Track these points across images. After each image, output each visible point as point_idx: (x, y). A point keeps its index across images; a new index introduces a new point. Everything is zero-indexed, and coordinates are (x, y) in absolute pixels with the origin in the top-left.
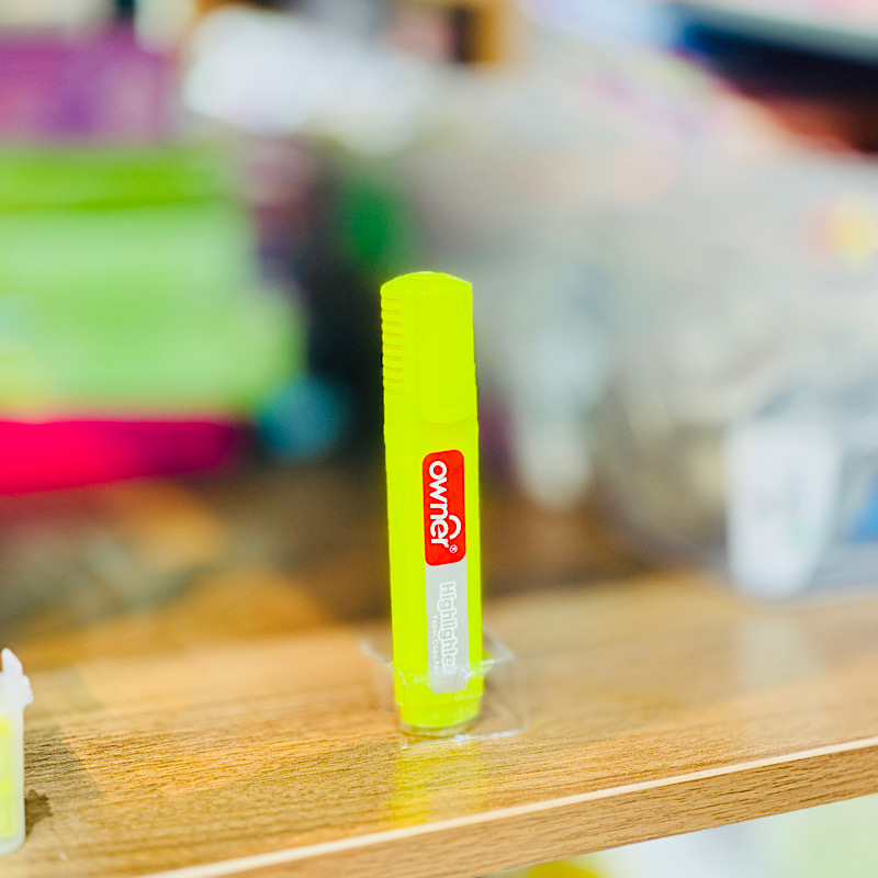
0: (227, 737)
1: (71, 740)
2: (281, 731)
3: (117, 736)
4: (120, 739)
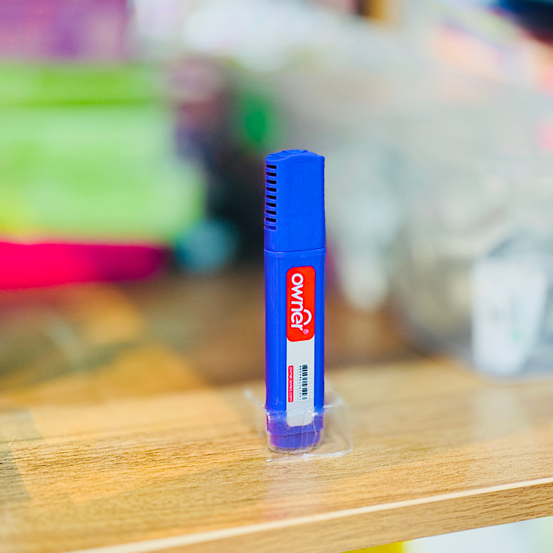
1: (16, 461)
4: (49, 461)
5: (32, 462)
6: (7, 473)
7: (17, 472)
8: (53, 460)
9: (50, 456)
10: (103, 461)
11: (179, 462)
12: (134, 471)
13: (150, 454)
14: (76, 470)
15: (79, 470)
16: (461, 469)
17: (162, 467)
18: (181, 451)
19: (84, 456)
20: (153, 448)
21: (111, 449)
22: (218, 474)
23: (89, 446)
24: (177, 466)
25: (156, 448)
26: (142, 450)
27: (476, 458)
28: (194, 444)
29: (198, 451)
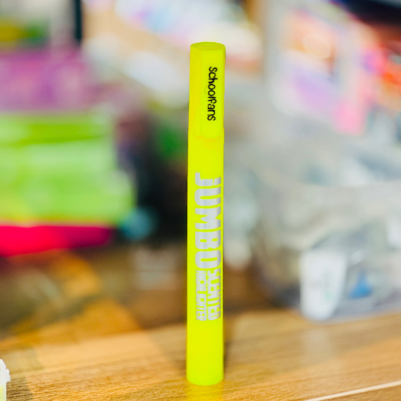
0: (91, 384)
1: (29, 384)
2: (112, 382)
3: (47, 383)
4: (48, 384)
6: (24, 393)
10: (80, 384)
14: (65, 391)
17: (115, 388)
27: (302, 379)
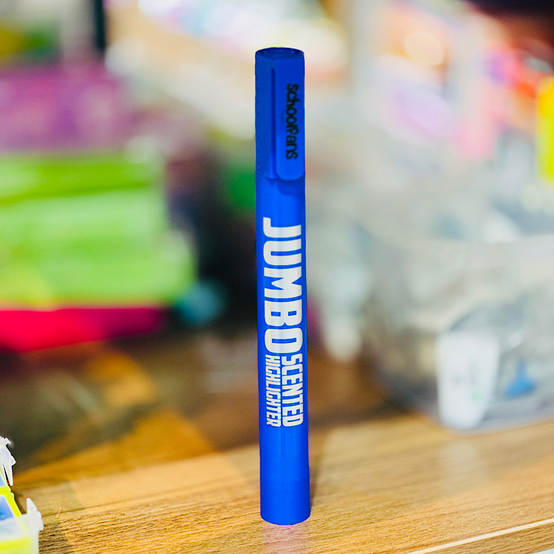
1: (66, 532)
3: (91, 529)
5: (79, 533)
7: (67, 543)
8: (96, 530)
9: (93, 526)
10: (137, 529)
11: (200, 527)
12: (164, 538)
13: (175, 520)
14: (117, 539)
15: (119, 539)
16: (434, 524)
17: (187, 533)
18: (201, 515)
19: (121, 525)
20: (177, 515)
21: (143, 517)
22: (234, 538)
23: (124, 515)
24: (199, 531)
25: (180, 514)
26: (168, 516)
27: (446, 512)
28: (211, 509)
29: (215, 515)
